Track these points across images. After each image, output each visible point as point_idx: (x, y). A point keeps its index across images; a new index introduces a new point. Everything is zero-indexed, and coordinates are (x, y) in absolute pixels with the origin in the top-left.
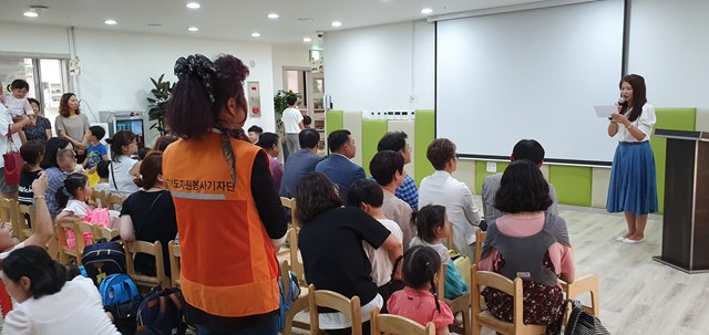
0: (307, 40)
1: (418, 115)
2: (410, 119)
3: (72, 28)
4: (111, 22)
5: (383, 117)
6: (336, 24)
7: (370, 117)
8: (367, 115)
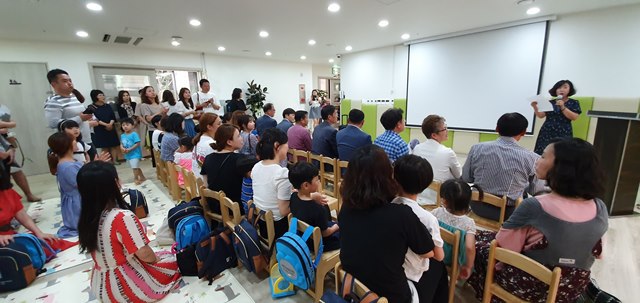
0: (331, 61)
1: (396, 102)
2: (391, 104)
3: (203, 54)
4: (221, 49)
5: (374, 103)
6: (349, 49)
7: (367, 103)
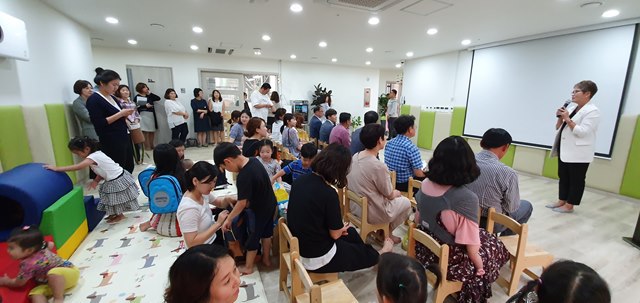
1: (456, 110)
2: (450, 112)
3: (280, 61)
4: (293, 57)
5: (433, 110)
6: (410, 55)
7: (426, 110)
8: (424, 108)
